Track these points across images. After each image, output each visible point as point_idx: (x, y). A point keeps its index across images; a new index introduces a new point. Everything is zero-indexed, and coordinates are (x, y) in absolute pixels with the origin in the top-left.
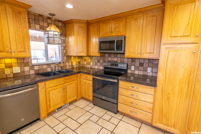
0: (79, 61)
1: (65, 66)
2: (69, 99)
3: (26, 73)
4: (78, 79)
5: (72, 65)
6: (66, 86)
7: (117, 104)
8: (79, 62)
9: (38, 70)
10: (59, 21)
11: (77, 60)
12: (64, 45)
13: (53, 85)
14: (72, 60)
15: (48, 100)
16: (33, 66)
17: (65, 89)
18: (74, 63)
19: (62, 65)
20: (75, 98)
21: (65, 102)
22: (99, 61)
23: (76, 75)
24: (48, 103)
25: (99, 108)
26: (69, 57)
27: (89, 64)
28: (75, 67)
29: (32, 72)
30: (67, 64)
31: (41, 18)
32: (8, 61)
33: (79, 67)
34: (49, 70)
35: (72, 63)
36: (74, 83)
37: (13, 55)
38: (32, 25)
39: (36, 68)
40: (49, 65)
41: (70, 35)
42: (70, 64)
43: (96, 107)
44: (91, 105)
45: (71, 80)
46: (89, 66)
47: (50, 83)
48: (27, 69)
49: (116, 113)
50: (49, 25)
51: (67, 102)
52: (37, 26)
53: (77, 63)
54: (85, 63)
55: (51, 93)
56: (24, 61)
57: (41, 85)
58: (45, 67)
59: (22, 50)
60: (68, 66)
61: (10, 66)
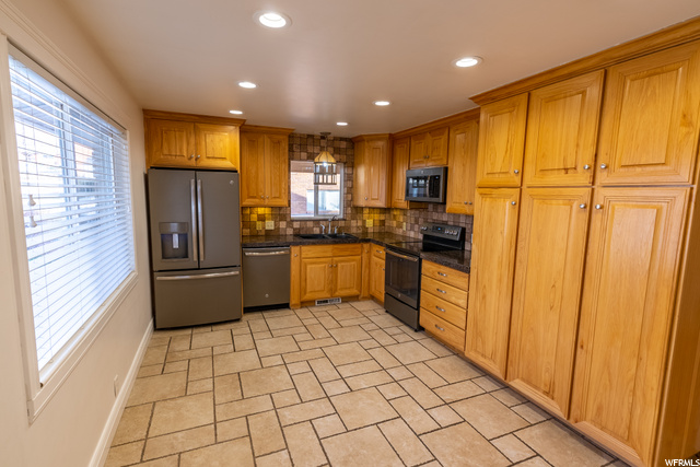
0: (382, 218)
1: (348, 227)
2: (341, 289)
3: (282, 233)
4: (365, 255)
5: (364, 226)
6: (337, 262)
7: (418, 309)
8: (383, 223)
9: (299, 229)
10: (342, 139)
11: (377, 217)
12: (349, 184)
13: (313, 255)
14: (366, 216)
15: (303, 279)
16: (293, 221)
17: (334, 267)
18: (369, 223)
19: (342, 224)
20: (354, 291)
21: (332, 291)
22: (417, 222)
23: (359, 246)
24: (303, 284)
25: (391, 317)
26: (358, 210)
27: (400, 226)
28: (370, 230)
29: (290, 232)
30: (354, 223)
31: (310, 140)
32: (261, 211)
33: (380, 233)
34: (316, 231)
35: (364, 222)
36: (353, 260)
37: (267, 202)
38: (296, 154)
39: (296, 225)
40: (316, 222)
41: (359, 164)
42: (360, 223)
43: (388, 315)
44: (382, 311)
45: (347, 253)
46: (400, 232)
47: (310, 250)
48: (283, 225)
49: (416, 331)
50: (322, 149)
51: (337, 294)
52: (304, 155)
53: (377, 223)
54: (394, 223)
55: (309, 267)
56: (281, 212)
57: (295, 250)
58: (310, 224)
59: (277, 195)
60: (355, 227)
61: (262, 218)
